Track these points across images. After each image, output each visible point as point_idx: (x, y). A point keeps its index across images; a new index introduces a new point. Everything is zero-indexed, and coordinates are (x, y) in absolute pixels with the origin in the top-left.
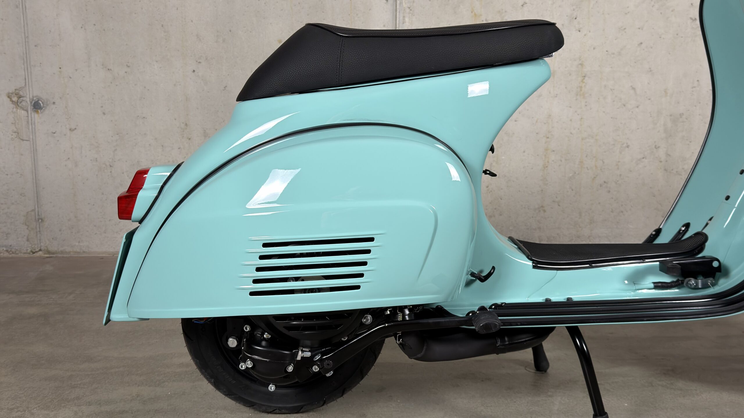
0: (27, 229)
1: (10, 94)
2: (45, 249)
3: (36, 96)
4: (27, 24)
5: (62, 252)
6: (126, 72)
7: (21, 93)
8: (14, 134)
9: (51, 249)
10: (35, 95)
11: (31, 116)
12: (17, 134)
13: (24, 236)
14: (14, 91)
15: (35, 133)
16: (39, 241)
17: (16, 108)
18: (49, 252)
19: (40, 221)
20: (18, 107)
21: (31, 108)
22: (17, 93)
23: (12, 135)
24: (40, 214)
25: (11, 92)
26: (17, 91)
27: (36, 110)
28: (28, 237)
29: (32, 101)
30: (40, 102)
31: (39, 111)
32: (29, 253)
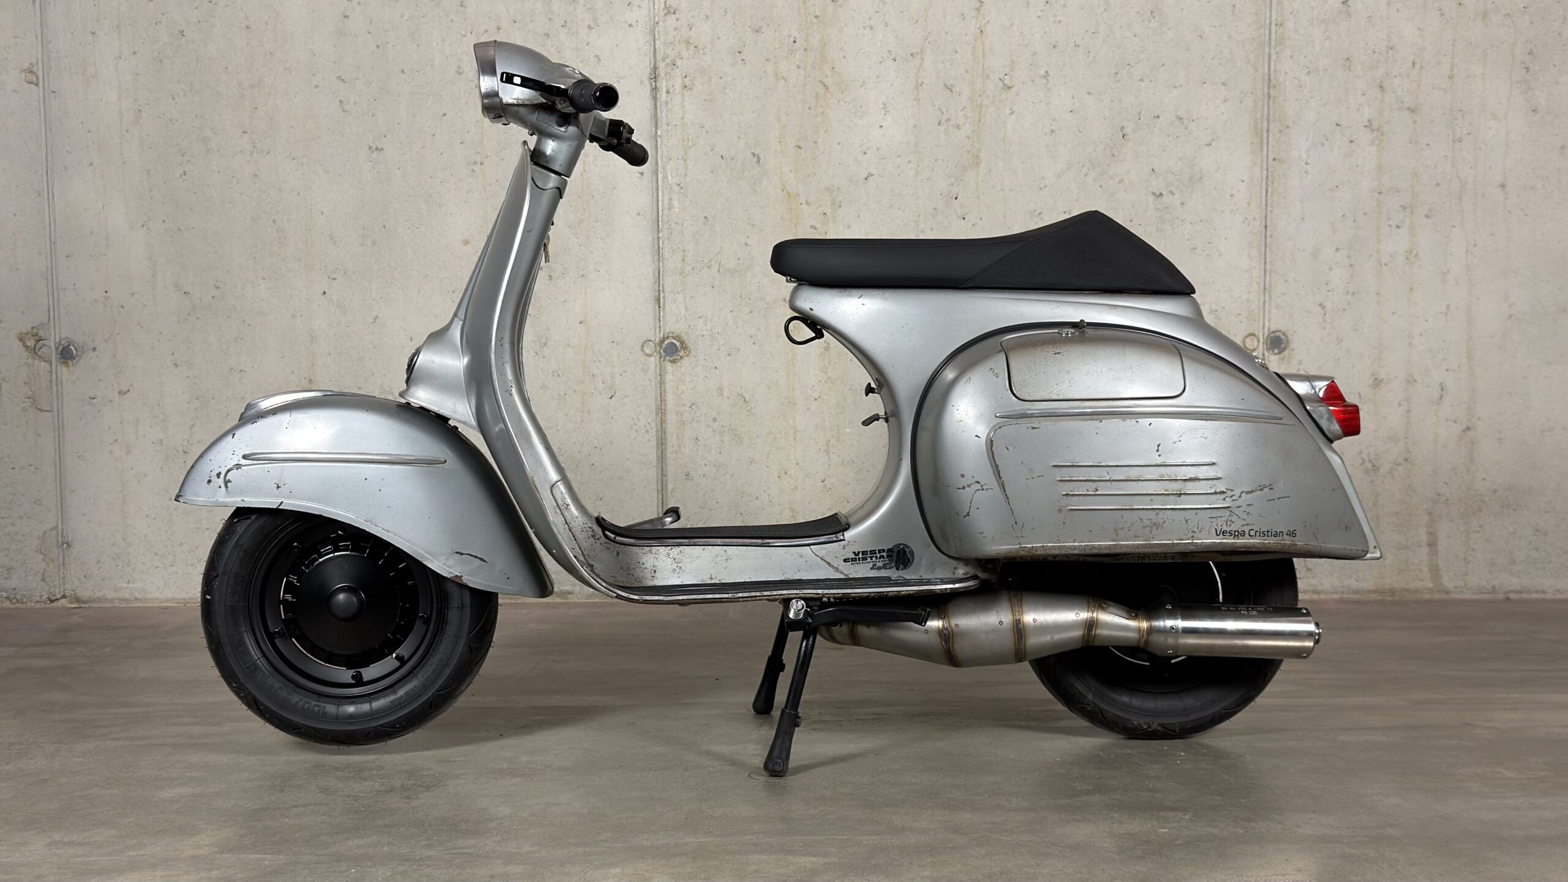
0: (44, 560)
1: (23, 336)
2: (71, 594)
3: (66, 338)
4: (55, 222)
5: (99, 600)
6: (213, 297)
7: (42, 333)
8: (28, 401)
9: (79, 595)
10: (63, 336)
11: (56, 369)
12: (31, 400)
13: (38, 572)
14: (29, 329)
15: (62, 400)
16: (62, 581)
17: (33, 358)
18: (78, 600)
19: (65, 546)
20: (36, 357)
21: (56, 358)
22: (36, 333)
23: (24, 403)
24: (65, 534)
25: (24, 331)
26: (34, 331)
27: (65, 361)
28: (43, 575)
29: (59, 346)
30: (73, 348)
31: (70, 362)
32: (44, 603)
